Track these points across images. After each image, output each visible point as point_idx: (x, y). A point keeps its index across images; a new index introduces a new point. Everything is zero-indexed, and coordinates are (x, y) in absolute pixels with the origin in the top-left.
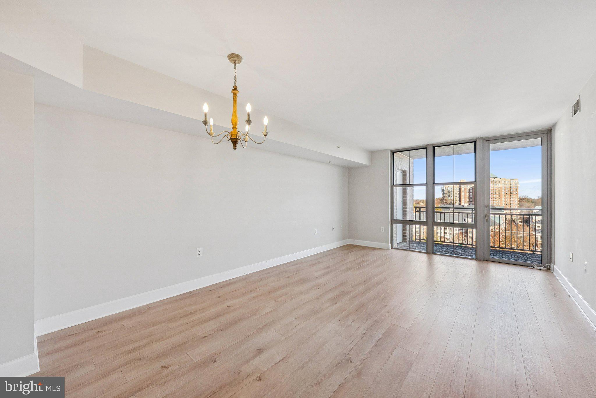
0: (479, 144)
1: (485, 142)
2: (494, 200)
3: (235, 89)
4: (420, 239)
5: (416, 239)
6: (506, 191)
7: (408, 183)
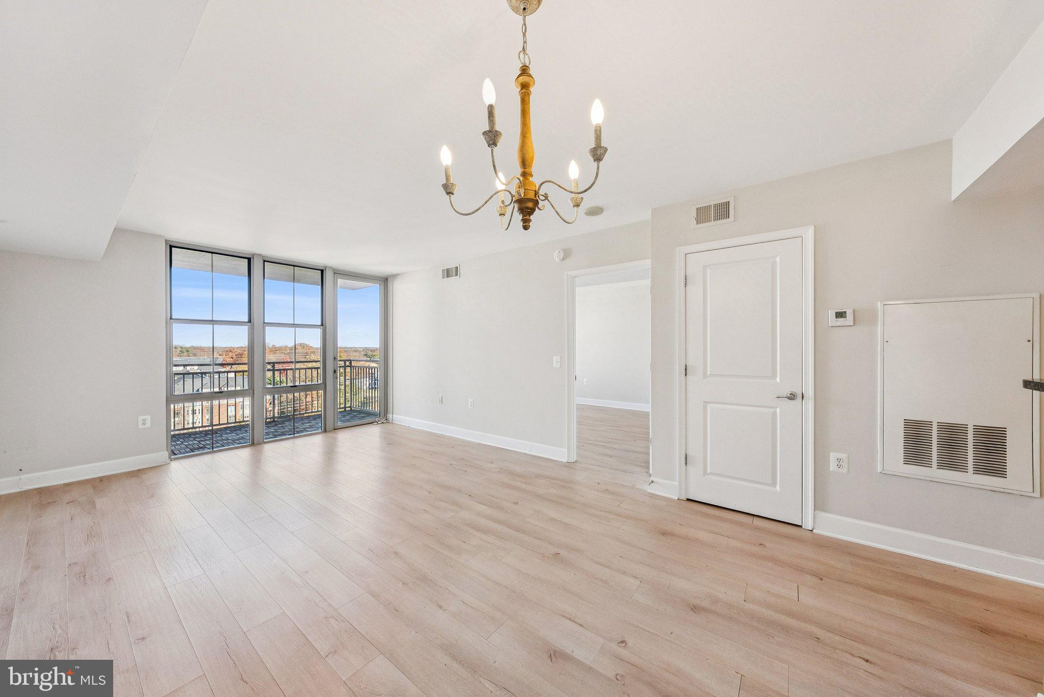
3: (524, 70)
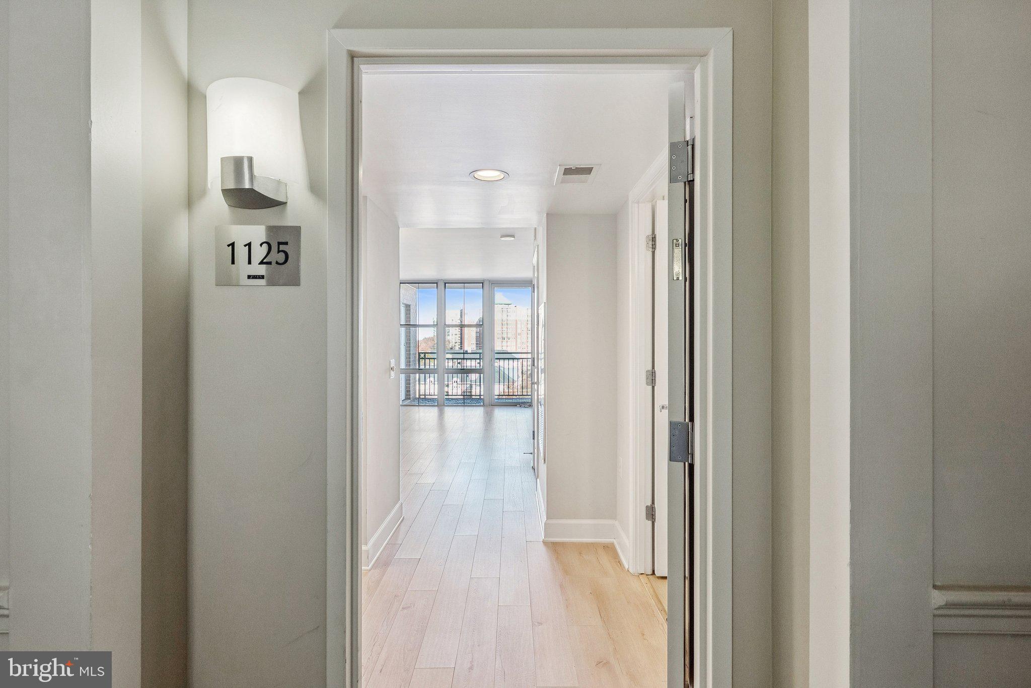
0: (486, 285)
1: (490, 285)
2: (507, 342)
4: (425, 395)
5: (420, 395)
6: (523, 327)
7: (417, 324)
